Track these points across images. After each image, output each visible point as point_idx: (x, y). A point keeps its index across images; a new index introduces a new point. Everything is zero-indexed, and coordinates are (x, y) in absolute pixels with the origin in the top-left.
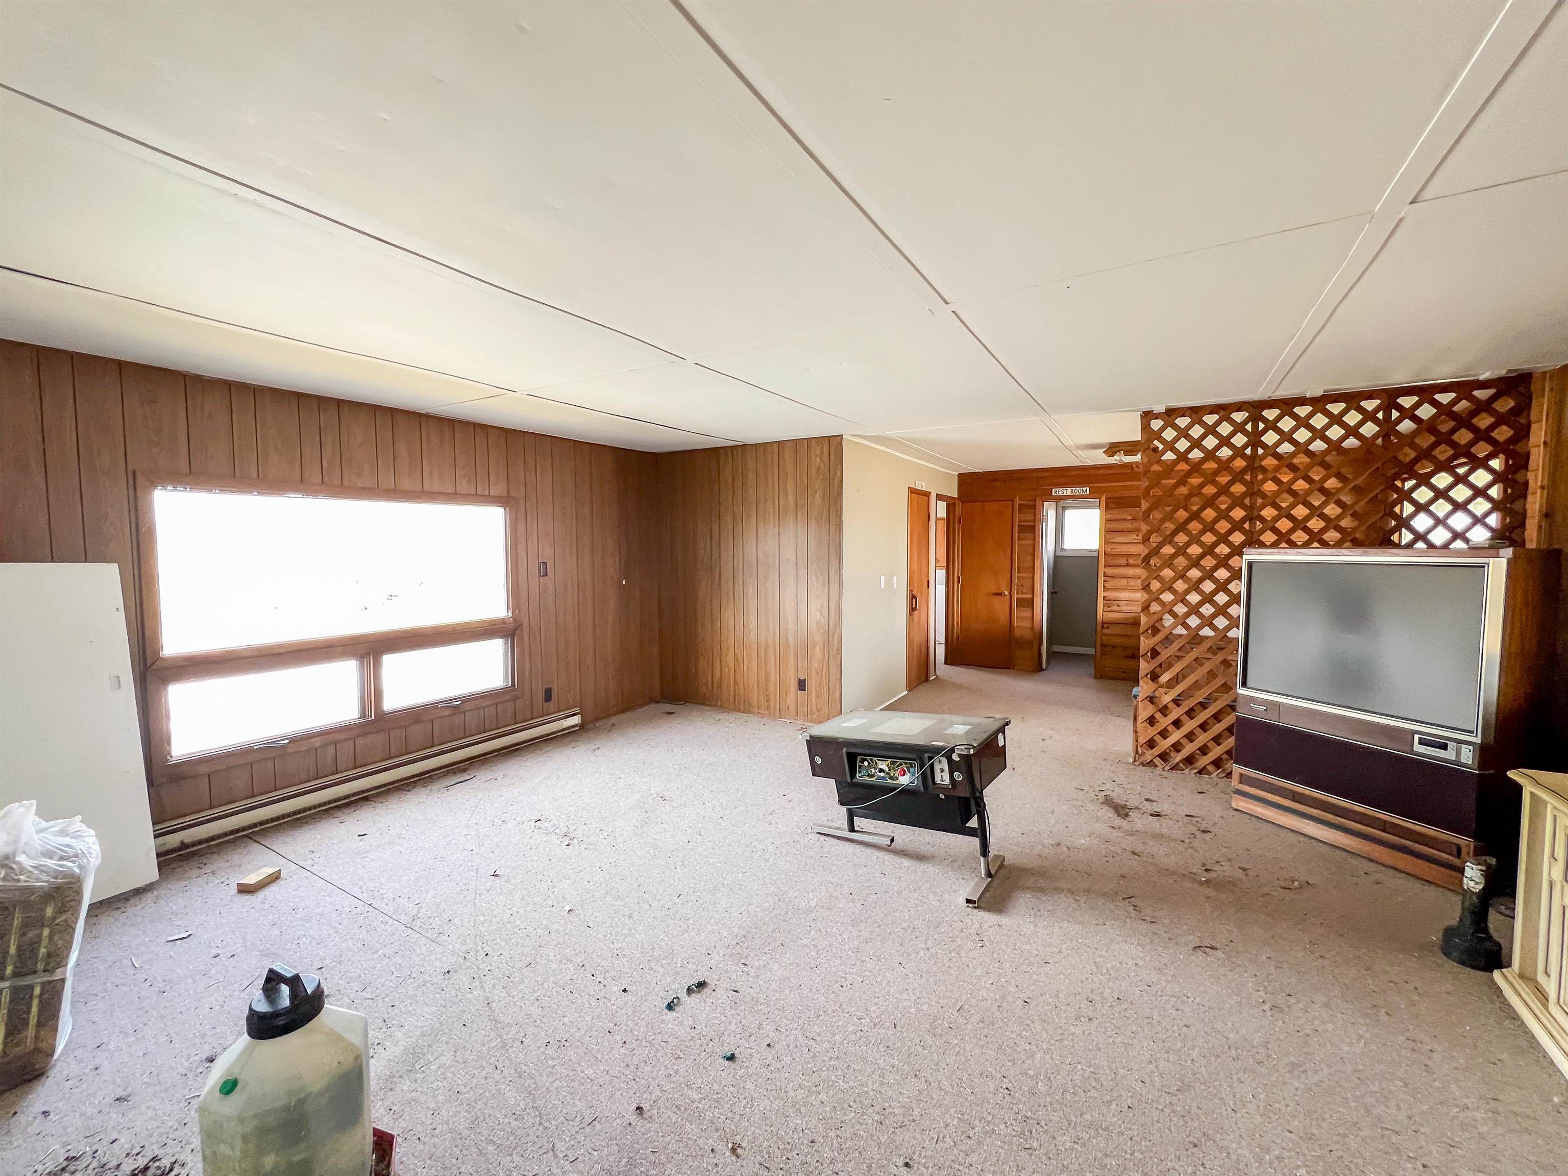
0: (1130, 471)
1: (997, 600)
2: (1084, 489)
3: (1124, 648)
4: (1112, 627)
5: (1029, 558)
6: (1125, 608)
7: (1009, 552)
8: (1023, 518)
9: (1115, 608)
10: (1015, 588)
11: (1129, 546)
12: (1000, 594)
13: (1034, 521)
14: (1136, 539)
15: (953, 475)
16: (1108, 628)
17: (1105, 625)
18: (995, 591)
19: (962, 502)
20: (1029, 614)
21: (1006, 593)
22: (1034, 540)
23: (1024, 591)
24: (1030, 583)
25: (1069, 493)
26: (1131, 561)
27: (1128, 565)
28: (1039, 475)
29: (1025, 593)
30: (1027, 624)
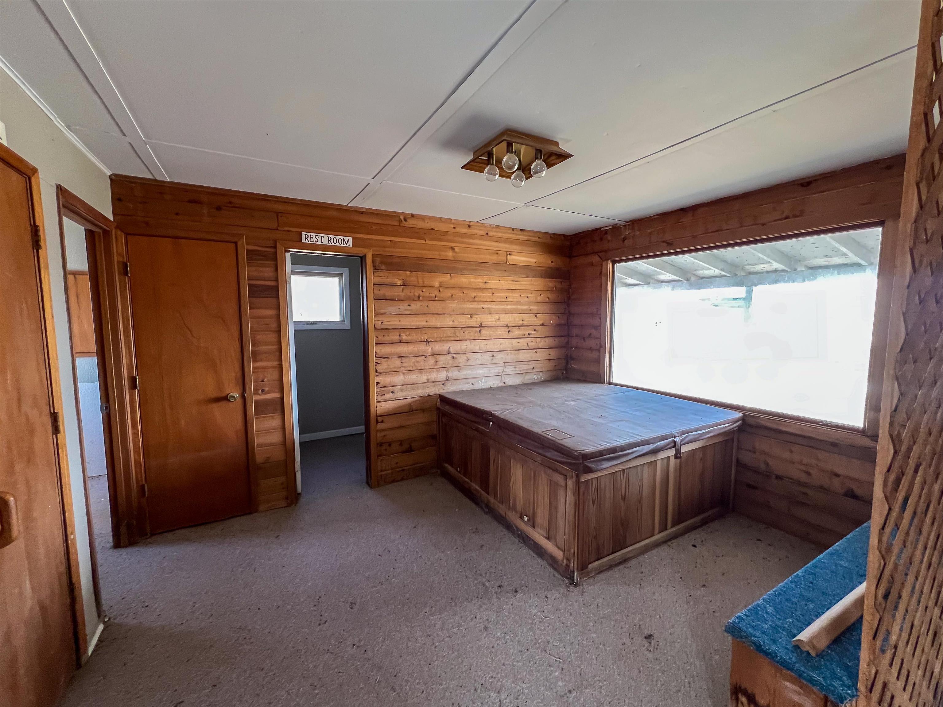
0: (397, 224)
1: (217, 410)
2: (346, 239)
3: (401, 443)
4: (385, 419)
5: (272, 337)
6: (399, 395)
7: (235, 329)
8: (255, 274)
9: (388, 396)
10: (251, 385)
11: (402, 318)
12: (226, 398)
13: (277, 280)
14: (406, 310)
15: (102, 173)
16: (382, 422)
17: (380, 419)
18: (213, 393)
19: (127, 234)
20: (275, 422)
21: (237, 395)
22: (278, 308)
23: (266, 389)
24: (275, 375)
25: (325, 242)
26: (404, 337)
27: (400, 342)
28: (280, 207)
29: (268, 392)
30: (276, 438)
